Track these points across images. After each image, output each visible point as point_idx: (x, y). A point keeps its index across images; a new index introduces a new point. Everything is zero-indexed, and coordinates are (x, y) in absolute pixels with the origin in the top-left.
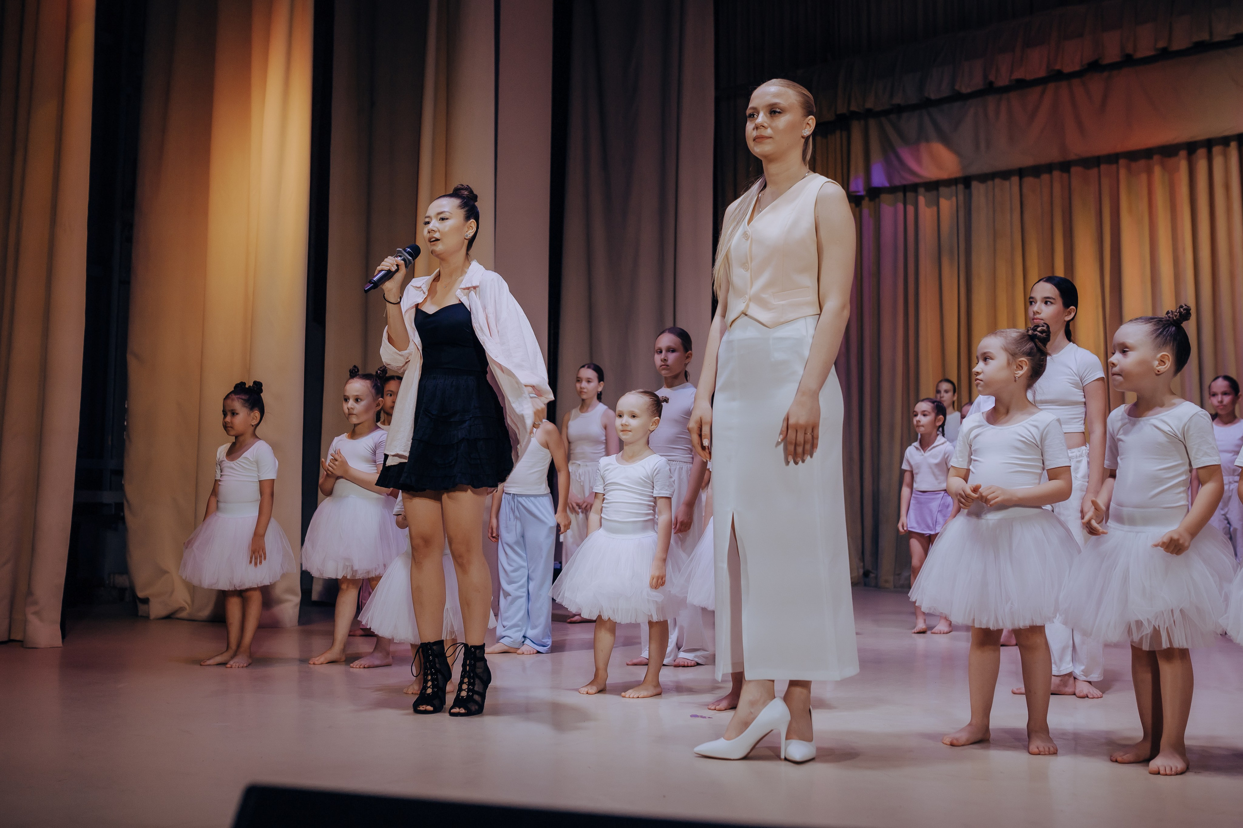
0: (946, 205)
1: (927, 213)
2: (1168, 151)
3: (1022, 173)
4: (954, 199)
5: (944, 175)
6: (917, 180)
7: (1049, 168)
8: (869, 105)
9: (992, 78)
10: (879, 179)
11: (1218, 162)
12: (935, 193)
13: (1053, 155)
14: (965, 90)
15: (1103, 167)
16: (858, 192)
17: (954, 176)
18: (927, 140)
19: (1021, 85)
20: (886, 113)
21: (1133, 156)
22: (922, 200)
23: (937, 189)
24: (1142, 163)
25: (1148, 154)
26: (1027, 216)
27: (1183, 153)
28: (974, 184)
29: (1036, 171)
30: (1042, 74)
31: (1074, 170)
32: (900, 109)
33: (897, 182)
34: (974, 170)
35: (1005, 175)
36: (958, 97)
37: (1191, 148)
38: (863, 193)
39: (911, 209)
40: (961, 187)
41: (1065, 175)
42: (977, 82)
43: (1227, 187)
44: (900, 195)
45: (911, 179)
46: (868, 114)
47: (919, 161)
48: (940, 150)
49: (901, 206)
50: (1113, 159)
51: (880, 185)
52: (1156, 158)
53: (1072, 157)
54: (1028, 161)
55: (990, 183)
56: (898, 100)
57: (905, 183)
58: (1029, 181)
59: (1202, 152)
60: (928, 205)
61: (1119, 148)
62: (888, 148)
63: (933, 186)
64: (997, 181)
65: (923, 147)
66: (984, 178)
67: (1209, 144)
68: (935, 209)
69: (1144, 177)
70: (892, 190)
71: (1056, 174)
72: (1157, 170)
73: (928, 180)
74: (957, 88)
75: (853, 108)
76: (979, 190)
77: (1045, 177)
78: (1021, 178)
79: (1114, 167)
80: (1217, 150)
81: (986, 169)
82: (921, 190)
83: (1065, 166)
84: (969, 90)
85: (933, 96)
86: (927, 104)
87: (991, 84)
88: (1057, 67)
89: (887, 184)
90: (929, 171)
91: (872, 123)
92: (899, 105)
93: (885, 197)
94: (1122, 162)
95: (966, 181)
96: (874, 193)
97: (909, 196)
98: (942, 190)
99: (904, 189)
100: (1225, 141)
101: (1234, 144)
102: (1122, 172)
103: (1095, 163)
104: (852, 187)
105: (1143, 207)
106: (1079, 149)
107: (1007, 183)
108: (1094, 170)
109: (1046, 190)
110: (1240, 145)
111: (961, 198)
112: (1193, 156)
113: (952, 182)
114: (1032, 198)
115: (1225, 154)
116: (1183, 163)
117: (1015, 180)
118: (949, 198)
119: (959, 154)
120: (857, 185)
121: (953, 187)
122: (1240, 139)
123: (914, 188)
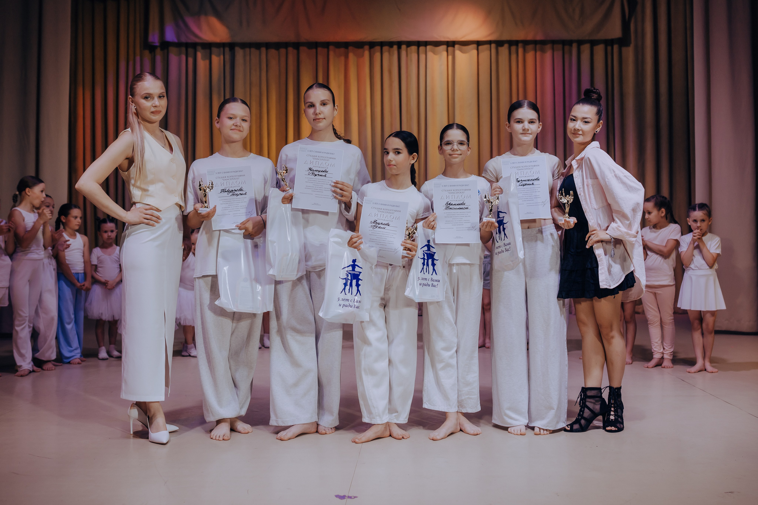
0: (217, 60)
1: (202, 64)
2: (359, 45)
3: (268, 46)
4: (222, 57)
5: (217, 40)
6: (197, 40)
7: (286, 45)
10: (170, 36)
11: (386, 55)
12: (209, 51)
13: (291, 37)
16: (155, 43)
17: (224, 41)
18: (206, 15)
21: (338, 45)
22: (199, 55)
23: (211, 49)
24: (342, 50)
25: (346, 45)
27: (367, 47)
28: (237, 49)
29: (277, 46)
33: (183, 40)
34: (238, 39)
35: (258, 46)
37: (372, 45)
38: (157, 44)
39: (191, 60)
40: (227, 49)
43: (390, 72)
44: (184, 49)
45: (193, 39)
47: (200, 27)
48: (214, 21)
49: (184, 57)
50: (326, 45)
51: (171, 41)
52: (350, 48)
53: (303, 40)
54: (274, 39)
55: (247, 50)
57: (189, 41)
58: (273, 52)
59: (378, 48)
60: (204, 58)
61: (331, 39)
62: (178, 16)
63: (208, 46)
64: (253, 50)
65: (203, 18)
66: (244, 46)
67: (382, 44)
68: (207, 62)
69: (343, 59)
70: (179, 45)
71: (290, 49)
72: (351, 56)
73: (206, 42)
77: (283, 51)
78: (267, 48)
80: (385, 48)
81: (246, 40)
82: (199, 48)
83: (297, 46)
89: (176, 40)
90: (207, 36)
93: (173, 50)
95: (231, 46)
96: (165, 45)
97: (191, 51)
98: (214, 50)
99: (187, 45)
100: (391, 44)
101: (395, 47)
102: (331, 54)
103: (314, 45)
104: (151, 39)
105: (342, 77)
106: (307, 36)
107: (257, 52)
108: (314, 50)
109: (283, 59)
110: (399, 48)
111: (227, 57)
112: (372, 50)
113: (221, 45)
114: (274, 63)
115: (389, 52)
116: (367, 53)
117: (263, 50)
118: (218, 55)
119: (228, 27)
120: (154, 38)
121: (222, 49)
122: (399, 44)
123: (194, 46)
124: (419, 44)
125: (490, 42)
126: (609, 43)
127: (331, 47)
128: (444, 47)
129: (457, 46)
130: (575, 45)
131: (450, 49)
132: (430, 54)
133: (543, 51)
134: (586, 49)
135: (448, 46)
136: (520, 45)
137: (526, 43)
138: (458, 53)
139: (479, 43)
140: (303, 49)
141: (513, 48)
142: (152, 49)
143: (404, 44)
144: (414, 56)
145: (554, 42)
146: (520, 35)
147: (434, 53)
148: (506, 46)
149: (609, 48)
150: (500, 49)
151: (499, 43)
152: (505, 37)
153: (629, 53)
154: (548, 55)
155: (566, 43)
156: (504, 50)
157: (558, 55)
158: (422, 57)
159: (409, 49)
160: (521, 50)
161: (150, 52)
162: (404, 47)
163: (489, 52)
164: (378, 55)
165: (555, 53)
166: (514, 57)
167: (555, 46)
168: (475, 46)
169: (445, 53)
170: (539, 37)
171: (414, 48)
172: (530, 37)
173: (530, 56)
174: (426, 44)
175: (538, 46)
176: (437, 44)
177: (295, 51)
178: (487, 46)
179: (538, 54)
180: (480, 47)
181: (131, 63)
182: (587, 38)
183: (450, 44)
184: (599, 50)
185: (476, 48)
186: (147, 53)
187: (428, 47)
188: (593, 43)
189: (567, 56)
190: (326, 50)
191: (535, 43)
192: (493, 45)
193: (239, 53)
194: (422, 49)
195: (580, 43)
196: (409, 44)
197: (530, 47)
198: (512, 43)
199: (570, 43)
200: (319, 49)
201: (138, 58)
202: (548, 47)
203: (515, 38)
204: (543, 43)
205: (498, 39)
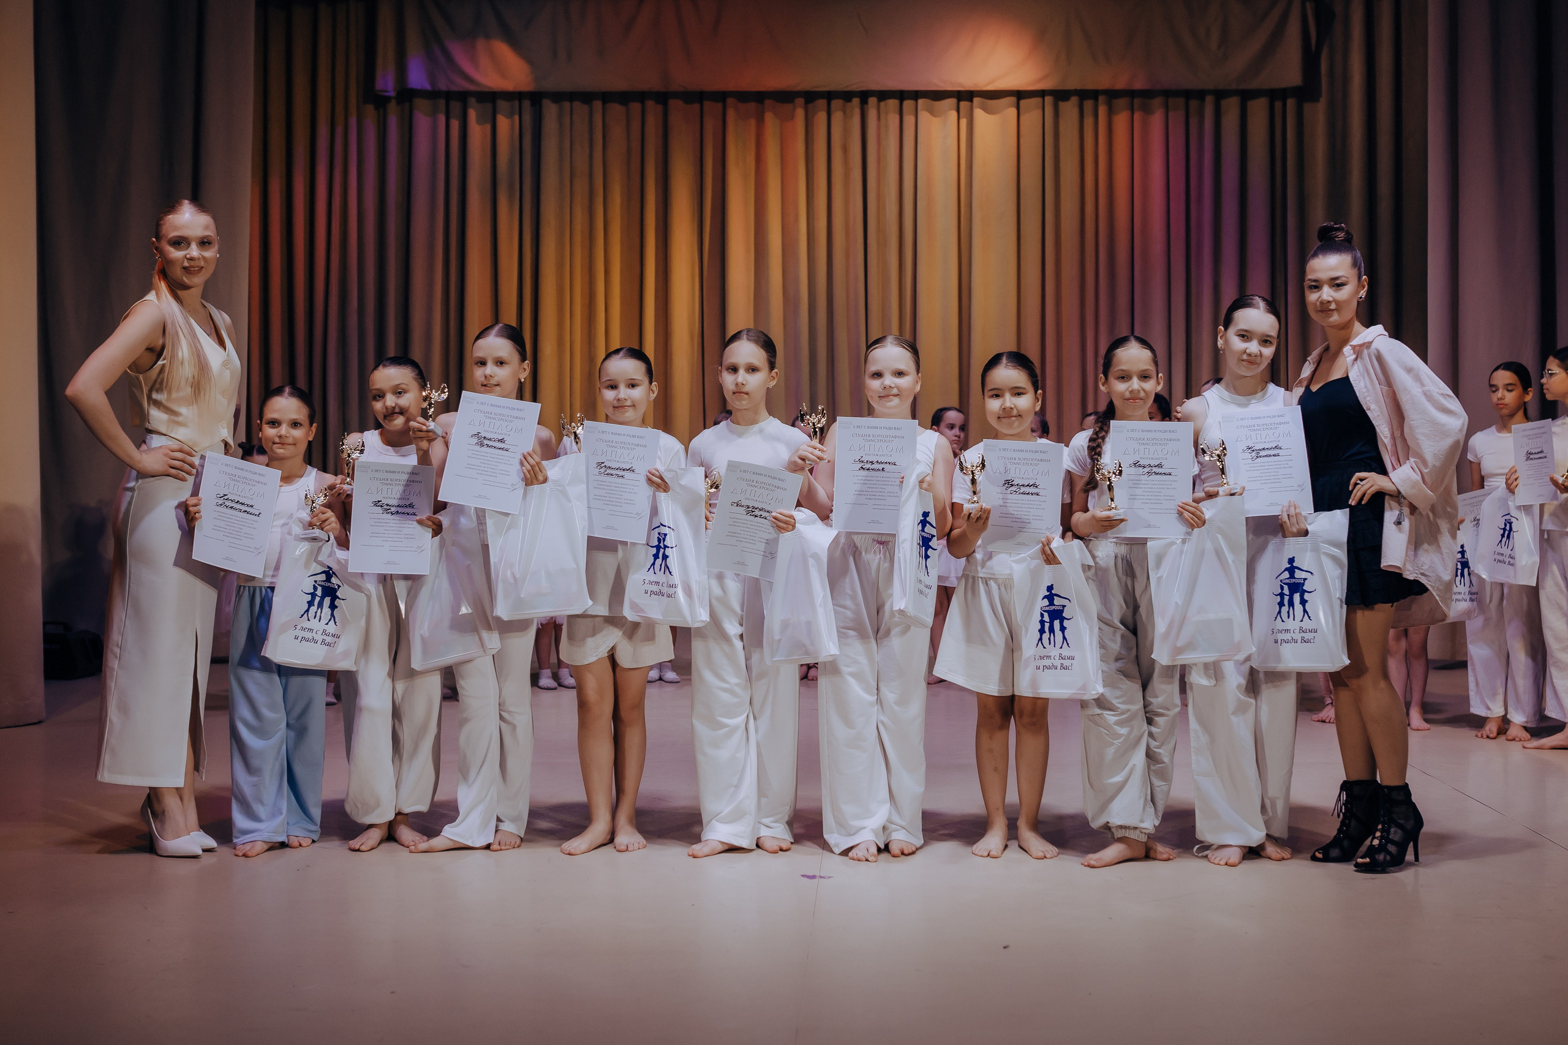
0: (506, 125)
1: (477, 133)
2: (786, 97)
3: (606, 97)
4: (517, 117)
5: (509, 86)
6: (471, 88)
7: (641, 97)
10: (417, 78)
11: (837, 117)
12: (491, 107)
13: (650, 81)
16: (386, 91)
17: (520, 88)
18: (487, 37)
21: (744, 97)
22: (472, 114)
23: (496, 103)
24: (752, 106)
25: (760, 97)
26: (610, 154)
27: (800, 101)
28: (547, 103)
29: (624, 98)
33: (443, 86)
34: (550, 85)
35: (587, 97)
37: (810, 97)
38: (393, 94)
39: (455, 124)
40: (527, 104)
41: (663, 108)
43: (845, 150)
44: (442, 103)
45: (461, 85)
47: (474, 61)
48: (503, 50)
49: (442, 119)
50: (722, 97)
51: (419, 87)
52: (768, 102)
53: (675, 87)
54: (619, 85)
55: (567, 105)
57: (454, 88)
58: (616, 109)
60: (480, 121)
61: (731, 86)
62: (432, 39)
63: (490, 98)
64: (577, 104)
65: (480, 44)
66: (558, 97)
67: (830, 96)
68: (488, 127)
69: (753, 122)
70: (432, 95)
71: (650, 104)
72: (770, 118)
73: (487, 90)
76: (552, 112)
77: (636, 107)
78: (604, 102)
79: (723, 106)
80: (836, 103)
81: (565, 86)
82: (472, 101)
83: (663, 98)
89: (428, 87)
90: (489, 78)
93: (421, 106)
95: (536, 98)
96: (407, 95)
97: (456, 106)
98: (502, 104)
99: (449, 96)
100: (847, 96)
101: (856, 101)
102: (731, 114)
103: (697, 97)
104: (379, 85)
105: (751, 159)
106: (683, 78)
107: (586, 108)
108: (697, 106)
109: (636, 125)
110: (864, 102)
111: (527, 118)
112: (810, 106)
113: (516, 96)
114: (617, 132)
115: (844, 112)
116: (800, 113)
117: (598, 105)
118: (510, 116)
119: (529, 61)
120: (386, 81)
121: (517, 103)
122: (864, 96)
123: (463, 97)
124: (902, 96)
125: (1042, 94)
126: (1276, 95)
127: (730, 101)
128: (951, 102)
129: (976, 100)
130: (1209, 100)
131: (964, 105)
132: (923, 116)
133: (1147, 110)
134: (1231, 107)
135: (959, 100)
136: (1101, 98)
137: (1112, 95)
138: (979, 114)
139: (1020, 95)
140: (675, 104)
141: (1088, 104)
142: (381, 102)
143: (872, 96)
144: (894, 119)
145: (1167, 94)
146: (1102, 80)
147: (932, 112)
148: (1074, 100)
149: (1278, 105)
150: (1062, 105)
151: (1060, 95)
152: (1072, 84)
153: (1318, 114)
154: (1157, 120)
155: (1191, 96)
156: (1070, 109)
157: (1177, 118)
158: (909, 120)
159: (882, 104)
160: (1102, 111)
161: (377, 108)
162: (872, 101)
163: (1040, 112)
164: (821, 117)
165: (1171, 114)
166: (1089, 122)
167: (1170, 100)
168: (1013, 99)
169: (953, 114)
170: (1139, 85)
171: (893, 103)
172: (1121, 84)
173: (1121, 121)
174: (916, 95)
175: (1137, 101)
176: (938, 96)
177: (660, 108)
178: (1036, 101)
179: (1137, 116)
180: (1023, 102)
181: (339, 130)
182: (1234, 87)
183: (965, 96)
184: (1258, 109)
185: (1016, 105)
186: (370, 110)
187: (920, 101)
188: (1246, 96)
189: (1193, 122)
190: (720, 105)
191: (1131, 94)
192: (1049, 100)
193: (550, 110)
194: (908, 104)
195: (1220, 95)
196: (883, 95)
197: (1122, 102)
198: (1085, 95)
199: (1201, 95)
200: (707, 104)
201: (353, 119)
202: (1157, 102)
203: (1090, 86)
204: (1147, 94)
205: (1057, 88)
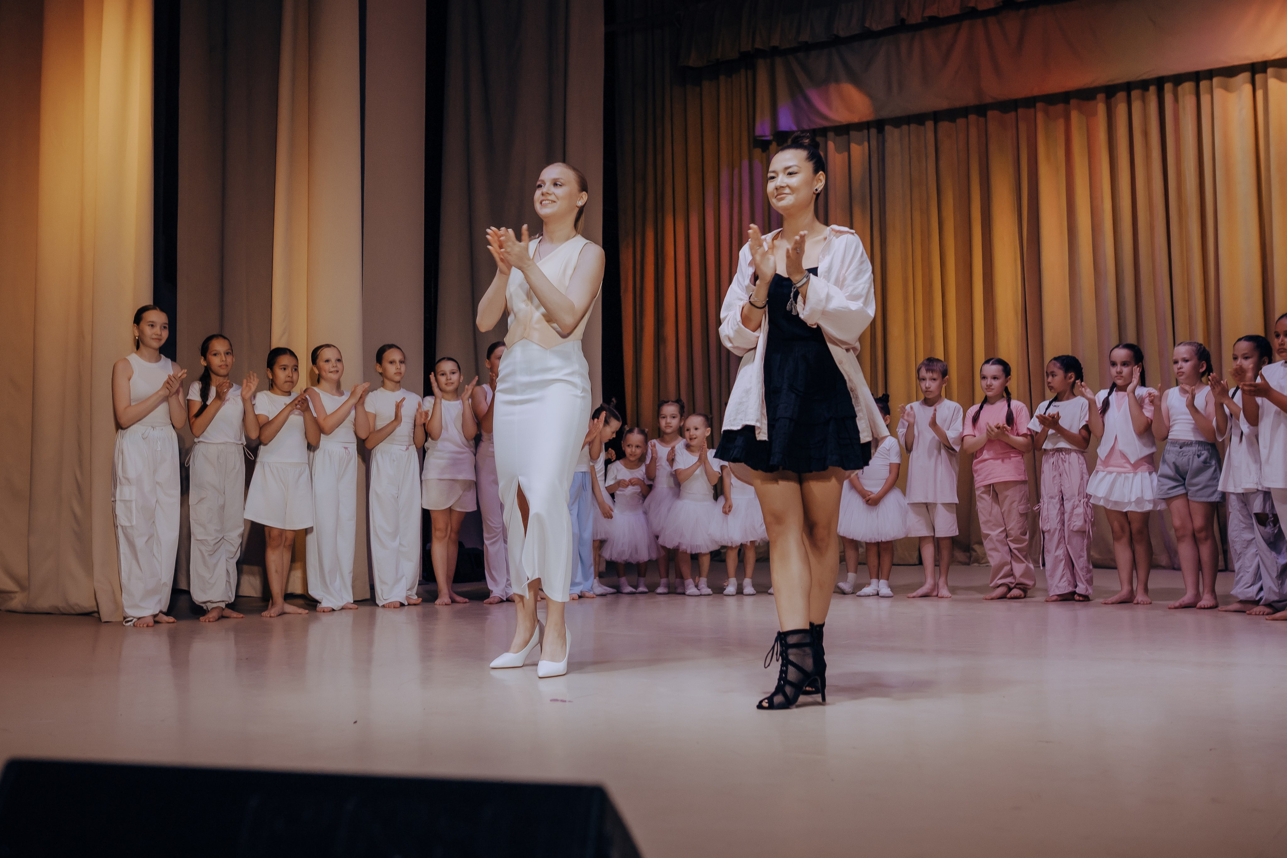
0: (858, 151)
1: (836, 158)
2: (1086, 95)
3: (937, 117)
4: (866, 144)
5: (855, 119)
6: (826, 124)
7: (965, 112)
8: (775, 42)
9: (903, 14)
10: (786, 122)
11: (1137, 106)
12: (845, 137)
13: (968, 98)
14: (876, 27)
15: (1021, 111)
16: (766, 136)
17: (865, 119)
18: (837, 81)
19: (934, 22)
20: (793, 51)
21: (1051, 99)
22: (832, 144)
23: (848, 134)
24: (1060, 107)
25: (1065, 98)
26: (943, 164)
27: (1101, 96)
28: (888, 128)
29: (952, 114)
30: (956, 11)
31: (990, 113)
32: (807, 47)
34: (885, 114)
35: (919, 119)
36: (868, 35)
37: (1110, 91)
38: (770, 137)
40: (873, 131)
41: (982, 119)
42: (889, 19)
43: (1146, 134)
45: (821, 123)
46: (775, 52)
47: (829, 104)
48: (851, 91)
50: (1030, 102)
51: (787, 129)
52: (1073, 102)
53: (988, 100)
54: (945, 104)
55: (905, 127)
56: (805, 37)
57: (814, 127)
58: (944, 125)
59: (1121, 95)
60: (838, 150)
61: (1036, 92)
62: (796, 91)
63: (844, 130)
64: (913, 127)
65: (833, 87)
66: (898, 122)
67: (1128, 87)
68: (846, 154)
69: (1061, 122)
71: (972, 118)
72: (1074, 115)
73: (838, 124)
74: (867, 25)
75: (758, 45)
76: (893, 135)
77: (961, 121)
78: (936, 122)
79: (1032, 110)
80: (1135, 94)
81: (898, 113)
82: (831, 135)
83: (981, 110)
84: (880, 28)
85: (842, 34)
86: (836, 41)
87: (903, 20)
88: (972, 4)
90: (839, 114)
91: (779, 61)
92: (806, 43)
94: (1039, 105)
95: (879, 125)
100: (1144, 85)
101: (1153, 89)
102: (1040, 116)
103: (1010, 106)
104: (758, 132)
105: (1061, 153)
106: (994, 90)
107: (920, 128)
108: (1011, 113)
109: (961, 136)
110: (1160, 88)
111: (874, 143)
112: (1111, 100)
113: (863, 126)
114: (947, 144)
115: (1142, 99)
116: (1101, 108)
117: (930, 124)
118: (860, 143)
119: (870, 96)
120: (763, 128)
121: (865, 131)
122: (1159, 82)
123: (823, 132)
124: (1197, 77)
128: (1245, 76)
129: (1270, 71)
131: (1258, 77)
132: (1218, 93)
135: (1253, 73)
138: (1273, 83)
140: (992, 114)
143: (1168, 81)
144: (1188, 102)
147: (1227, 88)
158: (1205, 99)
159: (1180, 88)
161: (762, 151)
162: (1168, 87)
169: (1248, 88)
171: (1187, 87)
174: (1210, 74)
176: (1230, 72)
181: (736, 171)
183: (1256, 69)
186: (758, 152)
187: (1216, 80)
194: (1204, 84)
196: (1178, 80)
201: (745, 163)
